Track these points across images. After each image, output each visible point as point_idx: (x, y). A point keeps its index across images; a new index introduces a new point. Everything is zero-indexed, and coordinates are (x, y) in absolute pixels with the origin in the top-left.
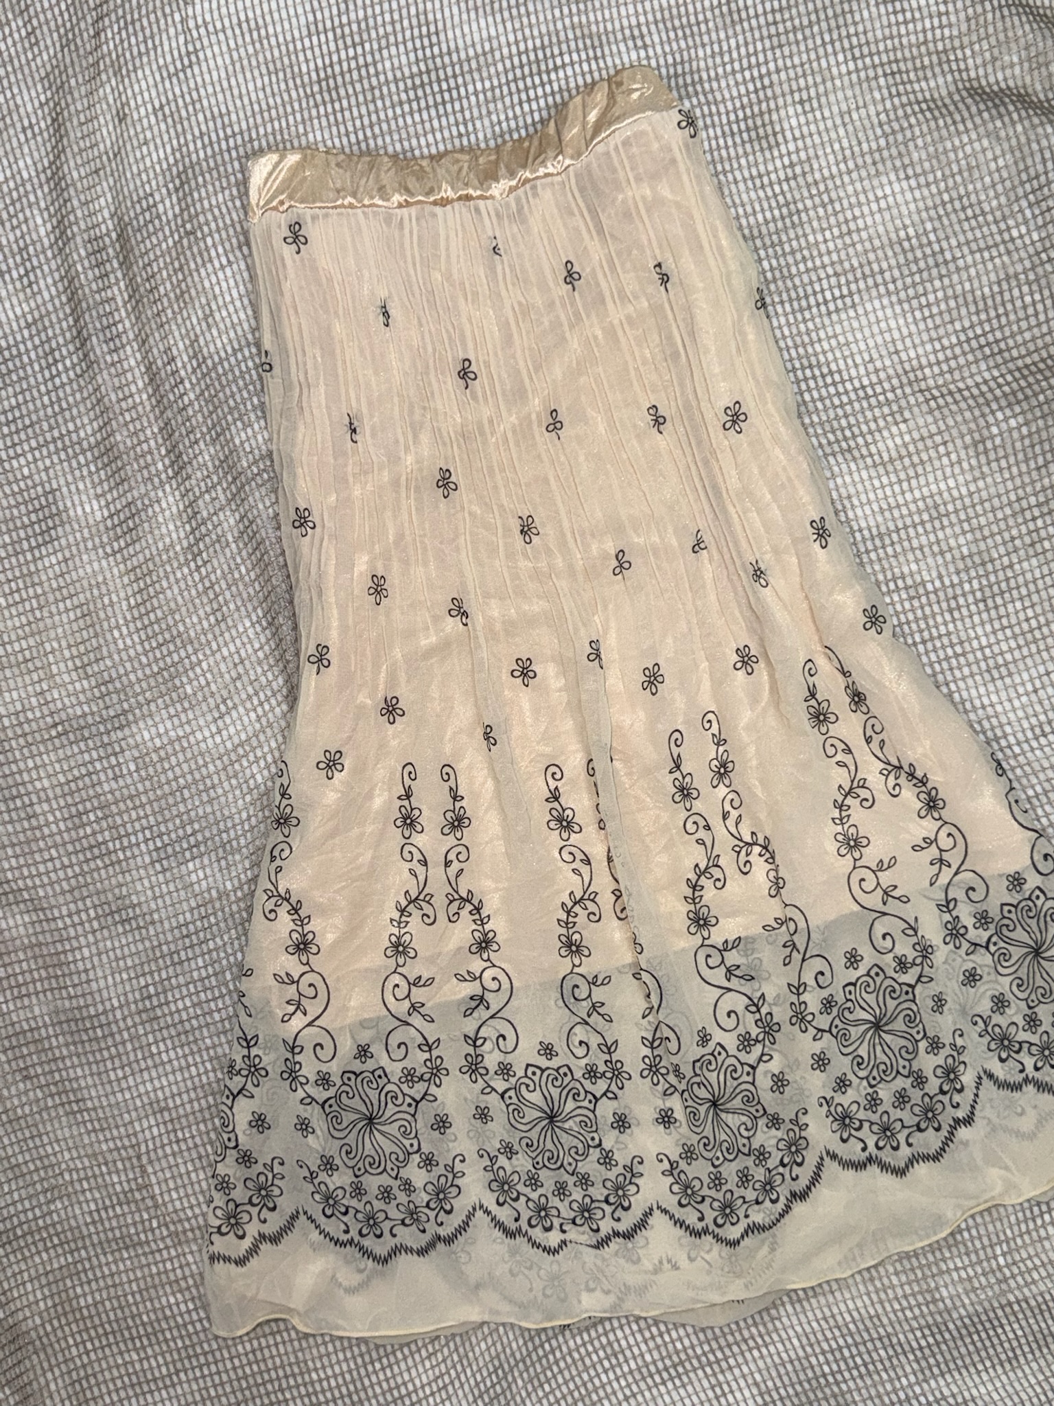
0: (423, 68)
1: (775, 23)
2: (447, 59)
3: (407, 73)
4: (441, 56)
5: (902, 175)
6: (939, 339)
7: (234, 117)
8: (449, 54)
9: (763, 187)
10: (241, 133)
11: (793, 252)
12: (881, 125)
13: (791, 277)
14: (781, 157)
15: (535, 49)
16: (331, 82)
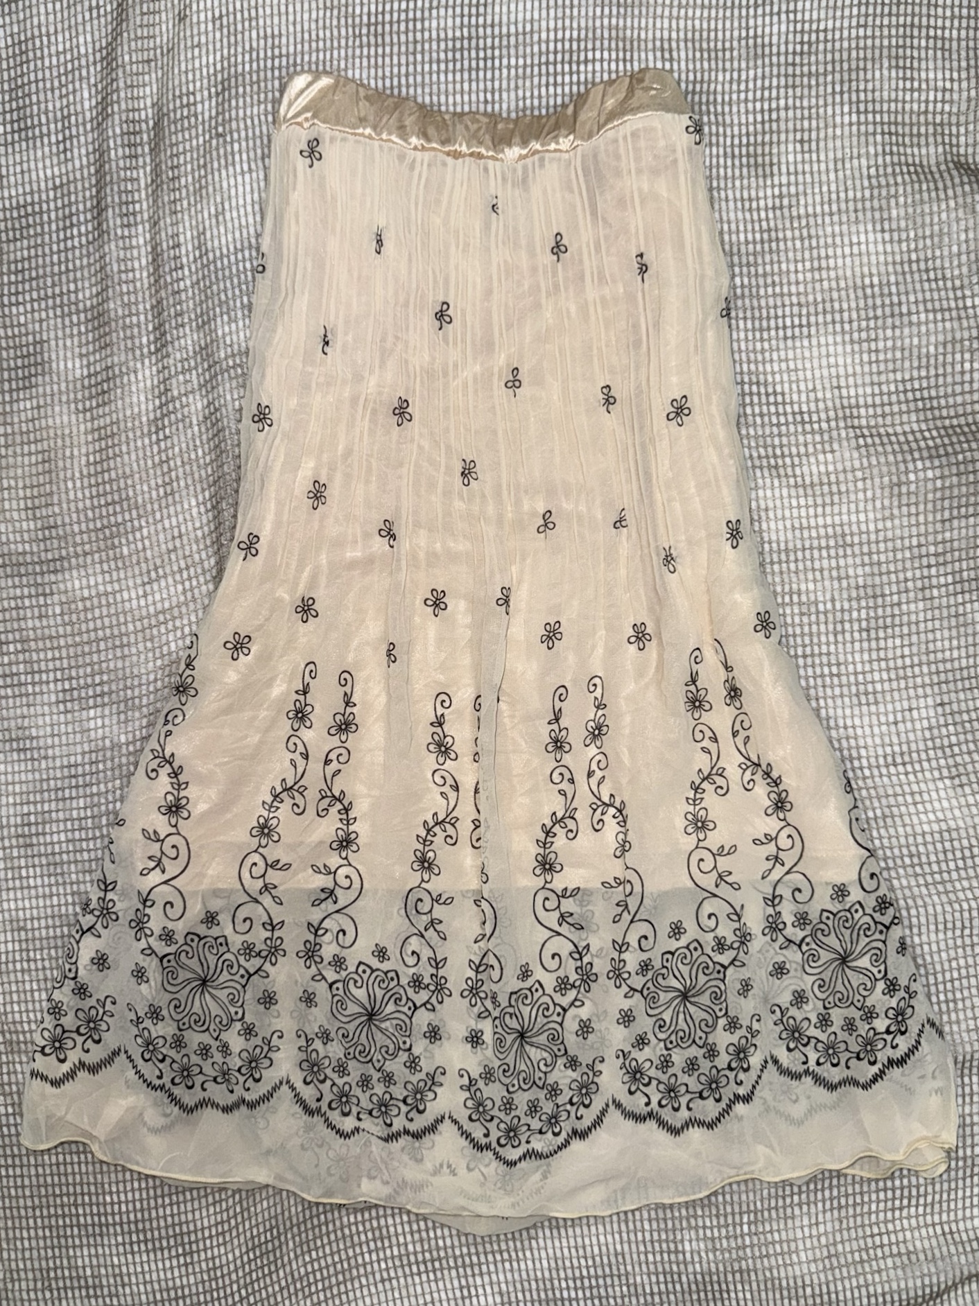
0: (466, 34)
1: (794, 64)
2: (489, 31)
3: (450, 35)
4: (485, 27)
5: (878, 227)
6: (880, 384)
7: (284, 40)
8: (492, 26)
9: (750, 210)
10: (288, 56)
11: (765, 275)
12: (869, 177)
13: (759, 297)
14: (773, 186)
15: (571, 40)
16: (380, 28)
